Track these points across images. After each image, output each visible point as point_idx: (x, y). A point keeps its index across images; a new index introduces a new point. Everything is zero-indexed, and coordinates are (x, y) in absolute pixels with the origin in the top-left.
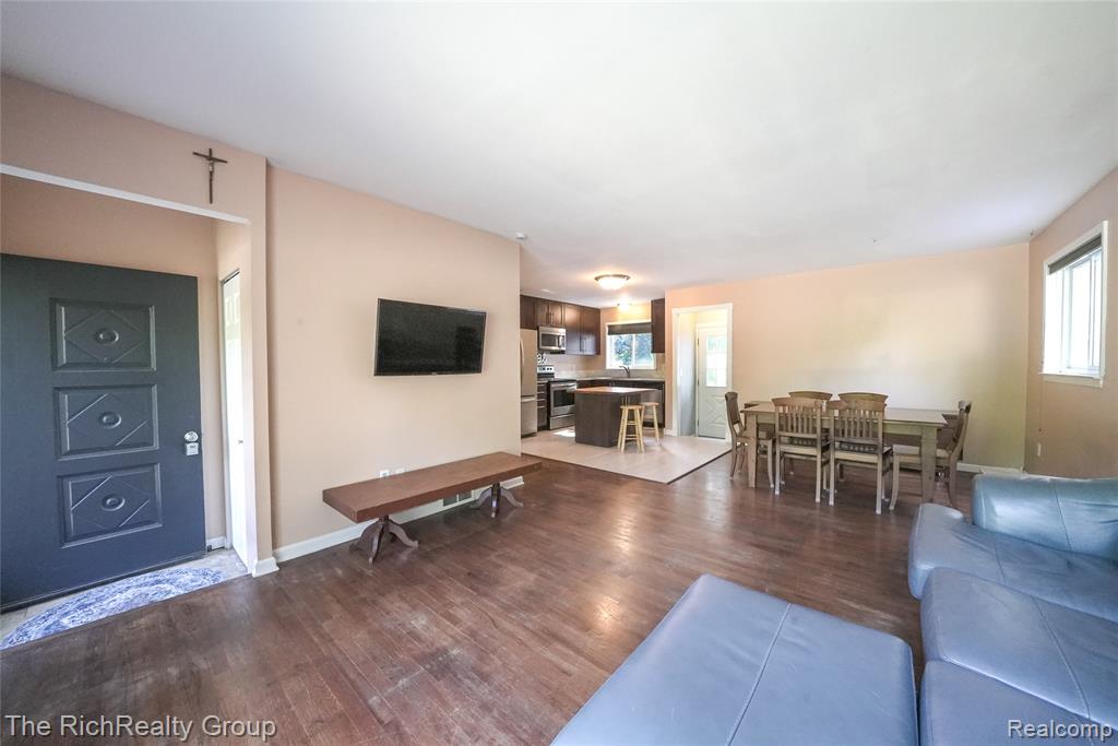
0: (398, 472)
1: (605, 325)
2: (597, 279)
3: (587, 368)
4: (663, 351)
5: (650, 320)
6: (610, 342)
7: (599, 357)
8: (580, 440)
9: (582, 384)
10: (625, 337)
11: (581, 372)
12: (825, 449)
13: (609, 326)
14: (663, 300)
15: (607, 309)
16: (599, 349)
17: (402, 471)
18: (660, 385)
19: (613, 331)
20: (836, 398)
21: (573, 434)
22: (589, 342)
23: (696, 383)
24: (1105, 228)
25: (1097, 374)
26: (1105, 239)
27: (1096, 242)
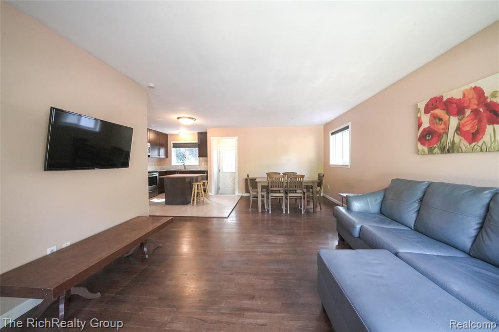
0: (65, 245)
1: (171, 143)
2: (178, 118)
3: (160, 165)
4: (207, 156)
5: (197, 142)
6: (174, 151)
7: (168, 159)
8: (168, 203)
9: (161, 173)
10: (182, 150)
11: (157, 167)
12: (286, 193)
13: (173, 143)
14: (206, 133)
15: (172, 135)
16: (167, 154)
17: (68, 244)
18: (206, 172)
19: (176, 146)
20: (282, 174)
21: (164, 200)
22: (162, 151)
23: (219, 171)
24: (350, 124)
25: (348, 164)
26: (350, 127)
27: (347, 128)
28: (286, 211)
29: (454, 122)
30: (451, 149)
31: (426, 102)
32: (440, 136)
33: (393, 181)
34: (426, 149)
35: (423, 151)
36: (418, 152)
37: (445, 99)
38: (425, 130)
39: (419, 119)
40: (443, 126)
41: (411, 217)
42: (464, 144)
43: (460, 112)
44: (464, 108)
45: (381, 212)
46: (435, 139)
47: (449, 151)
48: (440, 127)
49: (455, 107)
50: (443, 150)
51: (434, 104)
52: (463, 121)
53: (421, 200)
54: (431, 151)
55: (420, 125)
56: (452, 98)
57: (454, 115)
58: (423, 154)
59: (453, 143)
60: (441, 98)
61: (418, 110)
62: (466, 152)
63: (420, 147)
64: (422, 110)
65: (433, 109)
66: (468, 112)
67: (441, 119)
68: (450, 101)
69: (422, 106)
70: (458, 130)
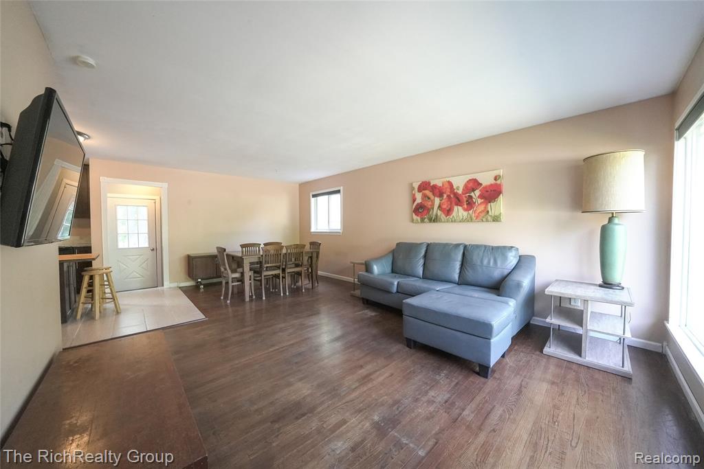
24: (341, 188)
25: (340, 231)
26: (342, 191)
27: (338, 192)
28: (284, 293)
29: (437, 201)
30: (435, 220)
31: (419, 183)
32: (428, 210)
33: (398, 244)
34: (419, 219)
35: (417, 220)
36: (412, 221)
37: (431, 185)
38: (418, 204)
39: (414, 195)
40: (430, 203)
41: (420, 271)
42: (443, 216)
43: (441, 195)
44: (443, 193)
45: (393, 271)
46: (425, 212)
47: (434, 221)
48: (428, 204)
49: (437, 191)
50: (431, 220)
51: (424, 186)
52: (443, 201)
53: (425, 256)
54: (422, 221)
55: (414, 200)
56: (436, 185)
57: (437, 197)
58: (417, 222)
59: (437, 215)
60: (429, 183)
61: (413, 189)
62: (444, 222)
63: (415, 217)
64: (416, 189)
65: (424, 190)
66: (445, 196)
67: (429, 198)
68: (435, 187)
69: (416, 186)
70: (440, 207)
